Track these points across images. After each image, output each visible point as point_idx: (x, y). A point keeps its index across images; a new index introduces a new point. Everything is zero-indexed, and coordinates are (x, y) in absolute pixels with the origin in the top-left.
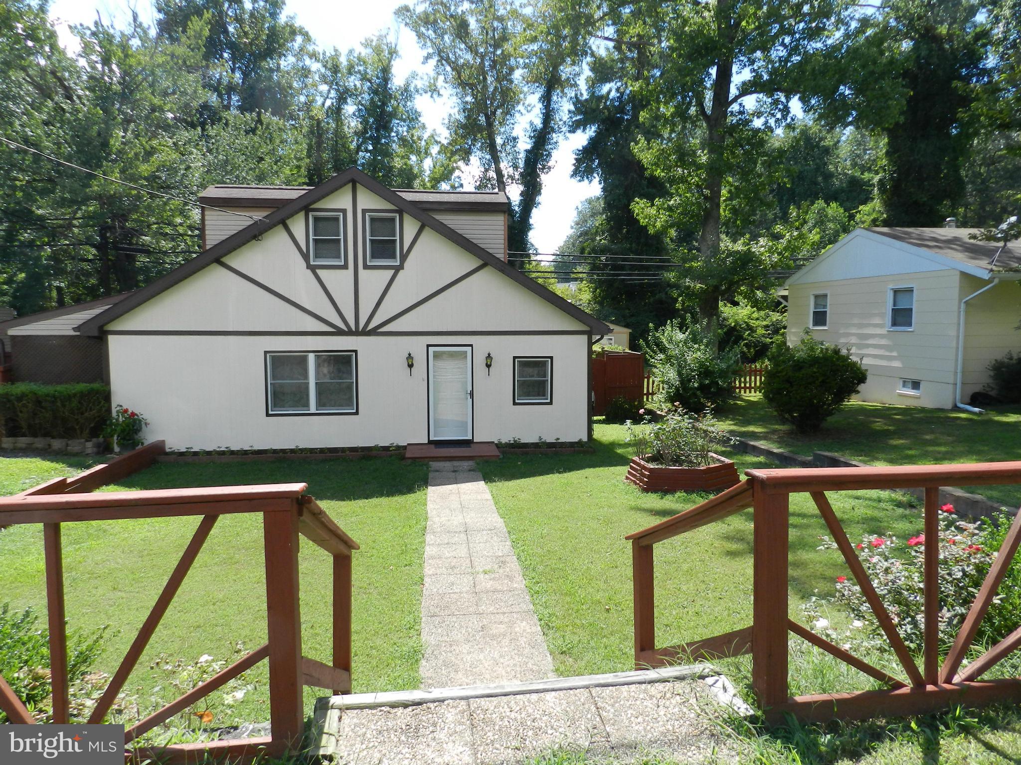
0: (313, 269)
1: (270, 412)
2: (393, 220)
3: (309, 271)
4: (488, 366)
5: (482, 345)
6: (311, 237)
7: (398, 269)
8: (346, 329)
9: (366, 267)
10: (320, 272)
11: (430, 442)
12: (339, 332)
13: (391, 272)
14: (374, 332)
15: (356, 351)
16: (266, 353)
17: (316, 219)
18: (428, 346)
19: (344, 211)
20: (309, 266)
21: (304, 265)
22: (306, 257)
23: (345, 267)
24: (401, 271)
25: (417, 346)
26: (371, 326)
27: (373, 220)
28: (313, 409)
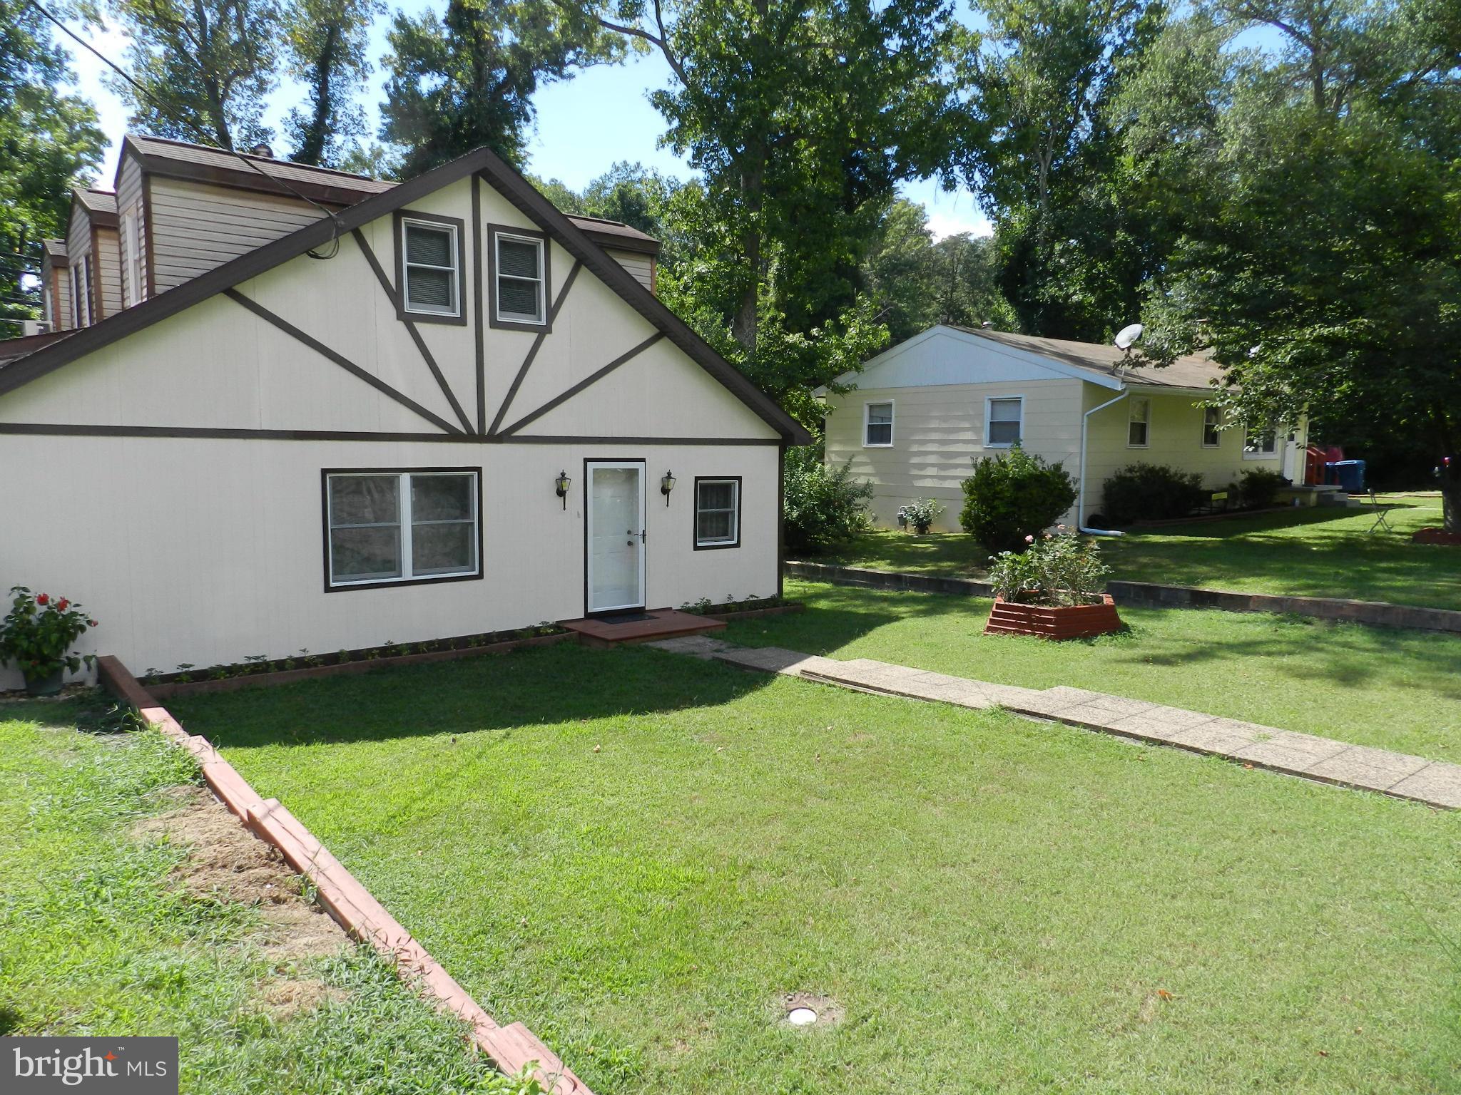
0: (409, 321)
1: (332, 585)
2: (532, 249)
3: (401, 326)
4: (665, 491)
5: (658, 460)
6: (405, 263)
7: (543, 332)
8: (464, 431)
9: (495, 324)
10: (420, 327)
11: (589, 616)
12: (453, 436)
13: (532, 337)
14: (507, 437)
15: (479, 470)
16: (325, 472)
17: (412, 231)
18: (586, 460)
19: (460, 223)
20: (401, 315)
21: (392, 312)
22: (395, 296)
23: (461, 321)
24: (548, 336)
25: (569, 459)
26: (503, 426)
27: (503, 244)
28: (408, 575)
